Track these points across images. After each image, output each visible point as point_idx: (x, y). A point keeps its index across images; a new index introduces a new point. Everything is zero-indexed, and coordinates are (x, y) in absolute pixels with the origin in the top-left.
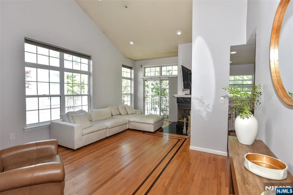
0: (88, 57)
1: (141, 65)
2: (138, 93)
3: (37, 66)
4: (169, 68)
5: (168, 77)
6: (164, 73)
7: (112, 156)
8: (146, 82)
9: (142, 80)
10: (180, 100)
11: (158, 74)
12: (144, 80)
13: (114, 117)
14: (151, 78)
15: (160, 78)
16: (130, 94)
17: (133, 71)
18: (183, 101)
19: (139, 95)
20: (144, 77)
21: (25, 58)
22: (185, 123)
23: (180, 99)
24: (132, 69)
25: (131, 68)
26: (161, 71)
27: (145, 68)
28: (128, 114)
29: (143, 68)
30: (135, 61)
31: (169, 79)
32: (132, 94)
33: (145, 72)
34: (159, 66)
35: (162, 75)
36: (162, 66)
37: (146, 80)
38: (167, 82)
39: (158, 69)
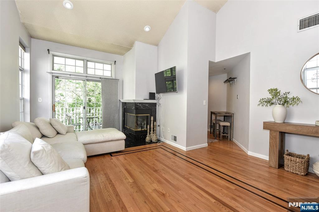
1: (48, 50)
2: (39, 98)
5: (100, 78)
6: (90, 72)
10: (139, 106)
11: (81, 70)
12: (53, 76)
14: (70, 75)
15: (86, 76)
18: (142, 107)
20: (53, 71)
24: (25, 51)
25: (24, 48)
26: (86, 68)
27: (54, 56)
28: (58, 133)
29: (50, 56)
30: (31, 37)
31: (101, 80)
32: (24, 99)
33: (53, 63)
34: (83, 60)
35: (88, 73)
36: (87, 61)
37: (57, 77)
38: (100, 84)
39: (81, 63)
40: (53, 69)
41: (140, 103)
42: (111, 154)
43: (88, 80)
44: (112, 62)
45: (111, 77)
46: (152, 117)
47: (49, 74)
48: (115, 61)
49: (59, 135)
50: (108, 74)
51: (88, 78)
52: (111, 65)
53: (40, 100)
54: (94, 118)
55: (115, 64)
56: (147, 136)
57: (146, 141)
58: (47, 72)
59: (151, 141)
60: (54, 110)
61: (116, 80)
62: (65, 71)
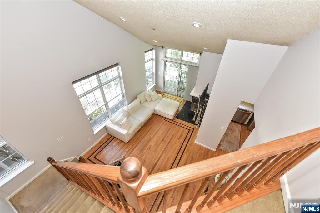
0: (117, 65)
2: (159, 72)
3: (85, 94)
7: (150, 149)
8: (166, 63)
9: (163, 62)
13: (143, 104)
14: (172, 62)
17: (154, 52)
20: (165, 59)
21: (76, 94)
22: (196, 114)
25: (152, 49)
26: (182, 56)
33: (166, 53)
35: (182, 60)
42: (166, 118)
52: (199, 54)
58: (162, 60)
60: (164, 79)
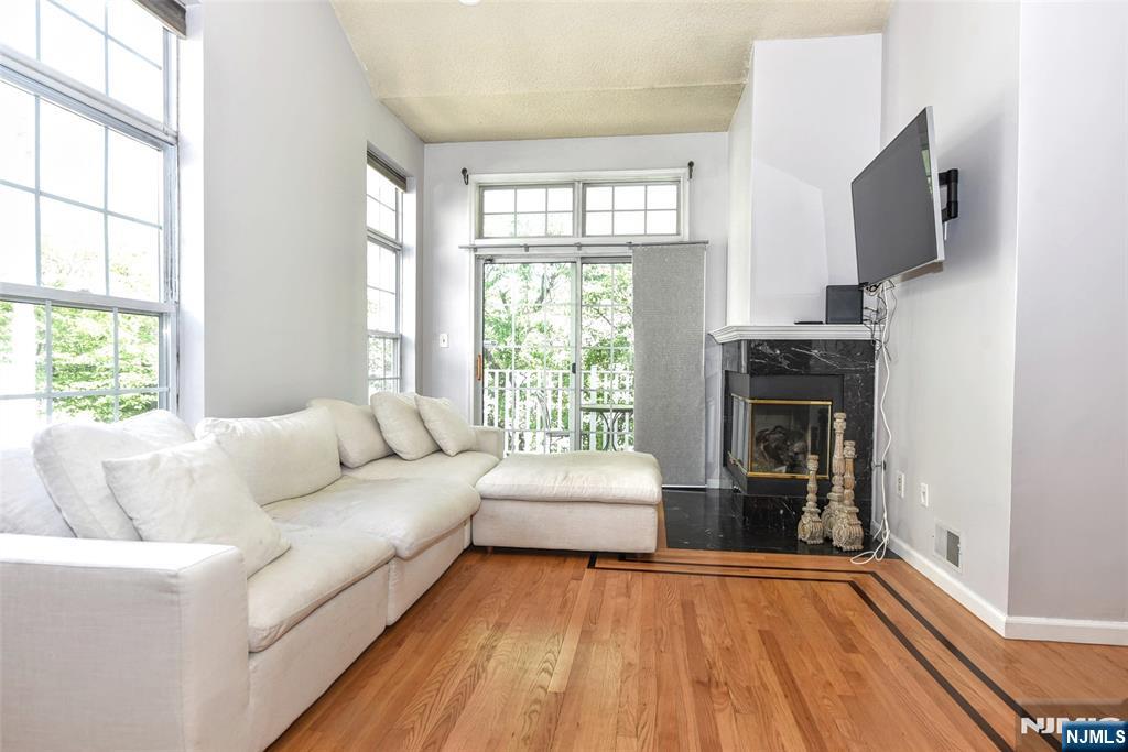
1: (464, 171)
2: (443, 336)
4: (629, 196)
5: (630, 245)
6: (597, 226)
8: (488, 267)
9: (468, 256)
10: (765, 356)
11: (564, 226)
12: (478, 258)
14: (527, 247)
15: (580, 246)
16: (395, 339)
17: (410, 199)
18: (785, 364)
19: (443, 345)
20: (479, 242)
22: (810, 487)
23: (769, 351)
24: (405, 188)
25: (400, 179)
26: (581, 212)
27: (482, 188)
28: (439, 450)
29: (472, 190)
30: (423, 140)
31: (630, 253)
32: (402, 337)
33: (481, 214)
34: (571, 184)
35: (587, 233)
36: (586, 184)
37: (491, 260)
38: (627, 271)
39: (563, 198)
40: (480, 235)
41: (773, 344)
42: (592, 558)
43: (585, 260)
44: (678, 171)
45: (678, 234)
46: (836, 415)
47: (468, 253)
48: (691, 164)
49: (438, 457)
50: (663, 225)
51: (583, 252)
52: (677, 182)
53: (444, 341)
54: (608, 410)
55: (691, 177)
56: (803, 513)
57: (799, 537)
58: (461, 247)
59: (828, 540)
60: (479, 377)
61: (696, 246)
62: (515, 237)
